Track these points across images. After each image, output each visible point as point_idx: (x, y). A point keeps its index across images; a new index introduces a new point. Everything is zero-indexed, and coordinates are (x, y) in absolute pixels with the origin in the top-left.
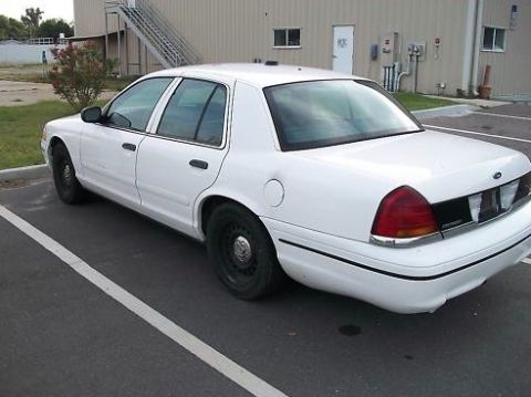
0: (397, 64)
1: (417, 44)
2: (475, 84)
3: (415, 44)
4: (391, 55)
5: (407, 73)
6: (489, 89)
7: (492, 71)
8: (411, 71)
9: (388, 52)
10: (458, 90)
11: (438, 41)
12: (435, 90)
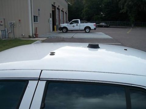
0: (6, 29)
1: (13, 22)
2: (34, 33)
3: (12, 22)
4: (3, 26)
5: (10, 32)
6: (38, 34)
7: (38, 29)
8: (11, 31)
9: (2, 25)
10: (29, 36)
11: (20, 21)
12: (21, 37)
